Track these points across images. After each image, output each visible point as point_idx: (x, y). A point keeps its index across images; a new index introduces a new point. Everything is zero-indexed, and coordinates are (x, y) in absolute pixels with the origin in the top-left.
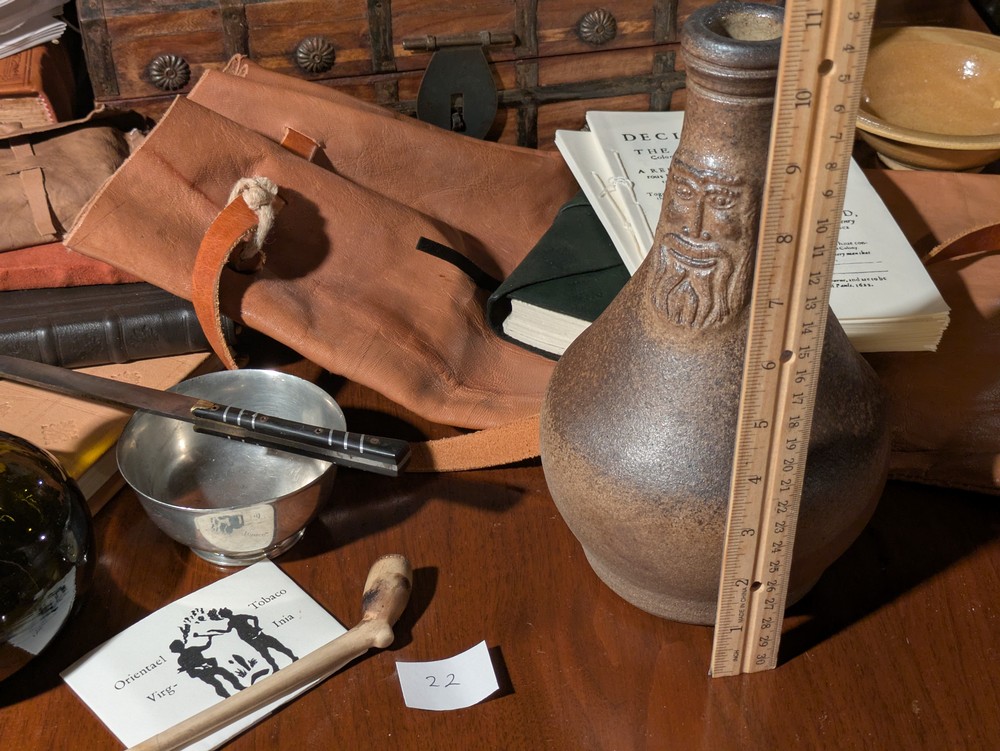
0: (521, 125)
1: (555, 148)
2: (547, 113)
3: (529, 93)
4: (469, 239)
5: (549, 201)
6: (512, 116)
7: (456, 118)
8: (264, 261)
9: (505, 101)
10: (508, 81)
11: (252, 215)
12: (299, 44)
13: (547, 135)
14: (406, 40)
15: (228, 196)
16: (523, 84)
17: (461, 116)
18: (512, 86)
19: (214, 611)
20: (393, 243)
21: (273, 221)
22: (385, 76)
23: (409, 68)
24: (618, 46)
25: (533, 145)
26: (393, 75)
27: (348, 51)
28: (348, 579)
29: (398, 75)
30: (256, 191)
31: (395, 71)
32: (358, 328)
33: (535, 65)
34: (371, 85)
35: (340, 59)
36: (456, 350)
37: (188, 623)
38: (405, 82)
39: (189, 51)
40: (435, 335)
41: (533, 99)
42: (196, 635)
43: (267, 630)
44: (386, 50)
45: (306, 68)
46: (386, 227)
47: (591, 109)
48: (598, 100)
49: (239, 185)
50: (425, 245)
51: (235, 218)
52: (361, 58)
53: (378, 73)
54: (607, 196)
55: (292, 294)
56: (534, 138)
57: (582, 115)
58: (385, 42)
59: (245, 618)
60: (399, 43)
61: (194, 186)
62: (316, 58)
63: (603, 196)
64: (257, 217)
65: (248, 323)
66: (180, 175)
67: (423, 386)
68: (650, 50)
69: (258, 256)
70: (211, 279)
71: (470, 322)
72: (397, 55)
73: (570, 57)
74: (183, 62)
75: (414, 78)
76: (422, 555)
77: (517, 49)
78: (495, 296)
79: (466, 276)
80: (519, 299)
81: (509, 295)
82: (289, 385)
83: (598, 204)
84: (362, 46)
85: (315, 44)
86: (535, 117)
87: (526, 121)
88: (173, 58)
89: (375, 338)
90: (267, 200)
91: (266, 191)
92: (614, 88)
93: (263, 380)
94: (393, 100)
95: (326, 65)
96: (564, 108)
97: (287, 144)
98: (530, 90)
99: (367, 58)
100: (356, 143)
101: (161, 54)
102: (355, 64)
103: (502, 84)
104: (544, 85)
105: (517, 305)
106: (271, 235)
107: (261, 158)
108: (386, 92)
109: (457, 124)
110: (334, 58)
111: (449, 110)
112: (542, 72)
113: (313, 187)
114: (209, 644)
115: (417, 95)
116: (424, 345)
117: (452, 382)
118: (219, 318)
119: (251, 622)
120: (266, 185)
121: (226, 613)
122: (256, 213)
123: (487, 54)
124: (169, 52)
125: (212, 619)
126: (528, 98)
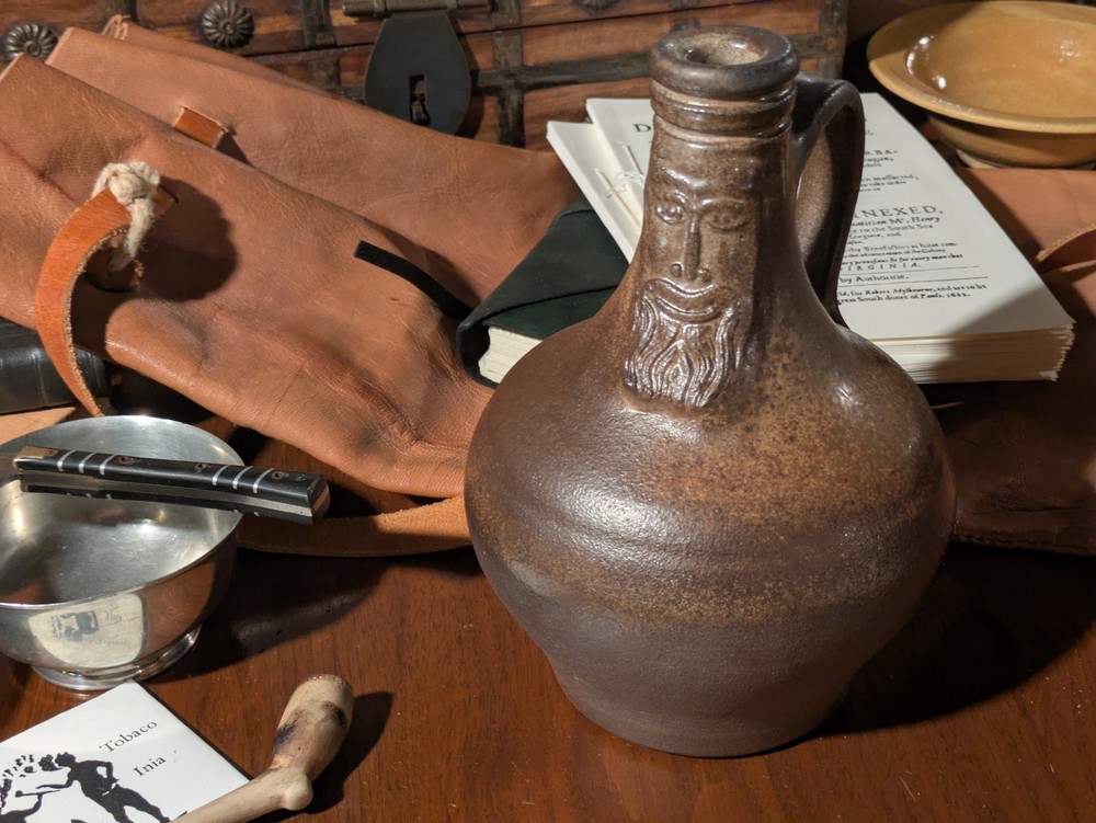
0: (503, 116)
1: (549, 148)
2: (536, 101)
3: (510, 75)
4: (434, 257)
5: (540, 211)
6: (490, 106)
7: (416, 107)
8: (139, 271)
9: (480, 86)
10: (483, 59)
11: (123, 211)
12: (205, 9)
13: (538, 131)
14: (346, 4)
15: (91, 189)
16: (503, 63)
17: (424, 106)
18: (490, 65)
19: (49, 757)
20: (327, 255)
21: (151, 218)
22: (322, 52)
23: (355, 42)
24: (625, 11)
25: (520, 144)
26: (332, 51)
27: (270, 19)
28: (254, 709)
29: (338, 51)
30: (127, 179)
31: (334, 46)
32: (274, 365)
33: (517, 37)
34: (304, 65)
35: (262, 29)
36: (413, 396)
37: (9, 777)
38: (347, 61)
39: (56, 18)
40: (383, 374)
41: (516, 83)
42: (19, 794)
43: (125, 779)
44: (321, 18)
45: (215, 41)
46: (317, 234)
47: (592, 96)
48: (601, 84)
49: (106, 173)
50: (366, 252)
51: (97, 216)
52: (289, 28)
53: (311, 48)
54: (614, 197)
55: (180, 320)
56: (520, 134)
57: (580, 105)
58: (319, 6)
59: (92, 765)
60: (338, 8)
61: (42, 175)
62: (228, 28)
63: (609, 197)
64: (129, 213)
65: (116, 358)
66: (23, 160)
67: (365, 441)
68: (665, 17)
69: (132, 266)
70: (60, 295)
71: (432, 358)
72: (336, 23)
73: (562, 26)
74: (49, 33)
75: (360, 56)
76: (361, 670)
77: (494, 14)
78: (466, 324)
79: (428, 299)
80: (498, 327)
81: (486, 323)
82: (165, 433)
83: (602, 205)
84: (289, 12)
85: (226, 9)
86: (521, 106)
87: (510, 112)
88: (36, 29)
89: (297, 376)
90: (142, 191)
91: (141, 179)
92: (621, 69)
93: (128, 432)
94: (334, 85)
95: (242, 38)
96: (559, 96)
97: (181, 127)
98: (513, 71)
99: (297, 28)
100: (278, 129)
101: (18, 23)
102: (281, 36)
103: (476, 63)
104: (530, 64)
105: (496, 335)
106: (148, 238)
107: (139, 140)
108: (324, 74)
109: (418, 114)
110: (252, 28)
111: (408, 97)
112: (527, 47)
113: (215, 180)
114: (37, 806)
115: (364, 78)
116: (366, 386)
117: (406, 437)
118: (72, 350)
119: (102, 771)
120: (142, 171)
121: (65, 760)
122: (129, 208)
123: (454, 23)
124: (30, 21)
125: (44, 769)
126: (510, 82)
